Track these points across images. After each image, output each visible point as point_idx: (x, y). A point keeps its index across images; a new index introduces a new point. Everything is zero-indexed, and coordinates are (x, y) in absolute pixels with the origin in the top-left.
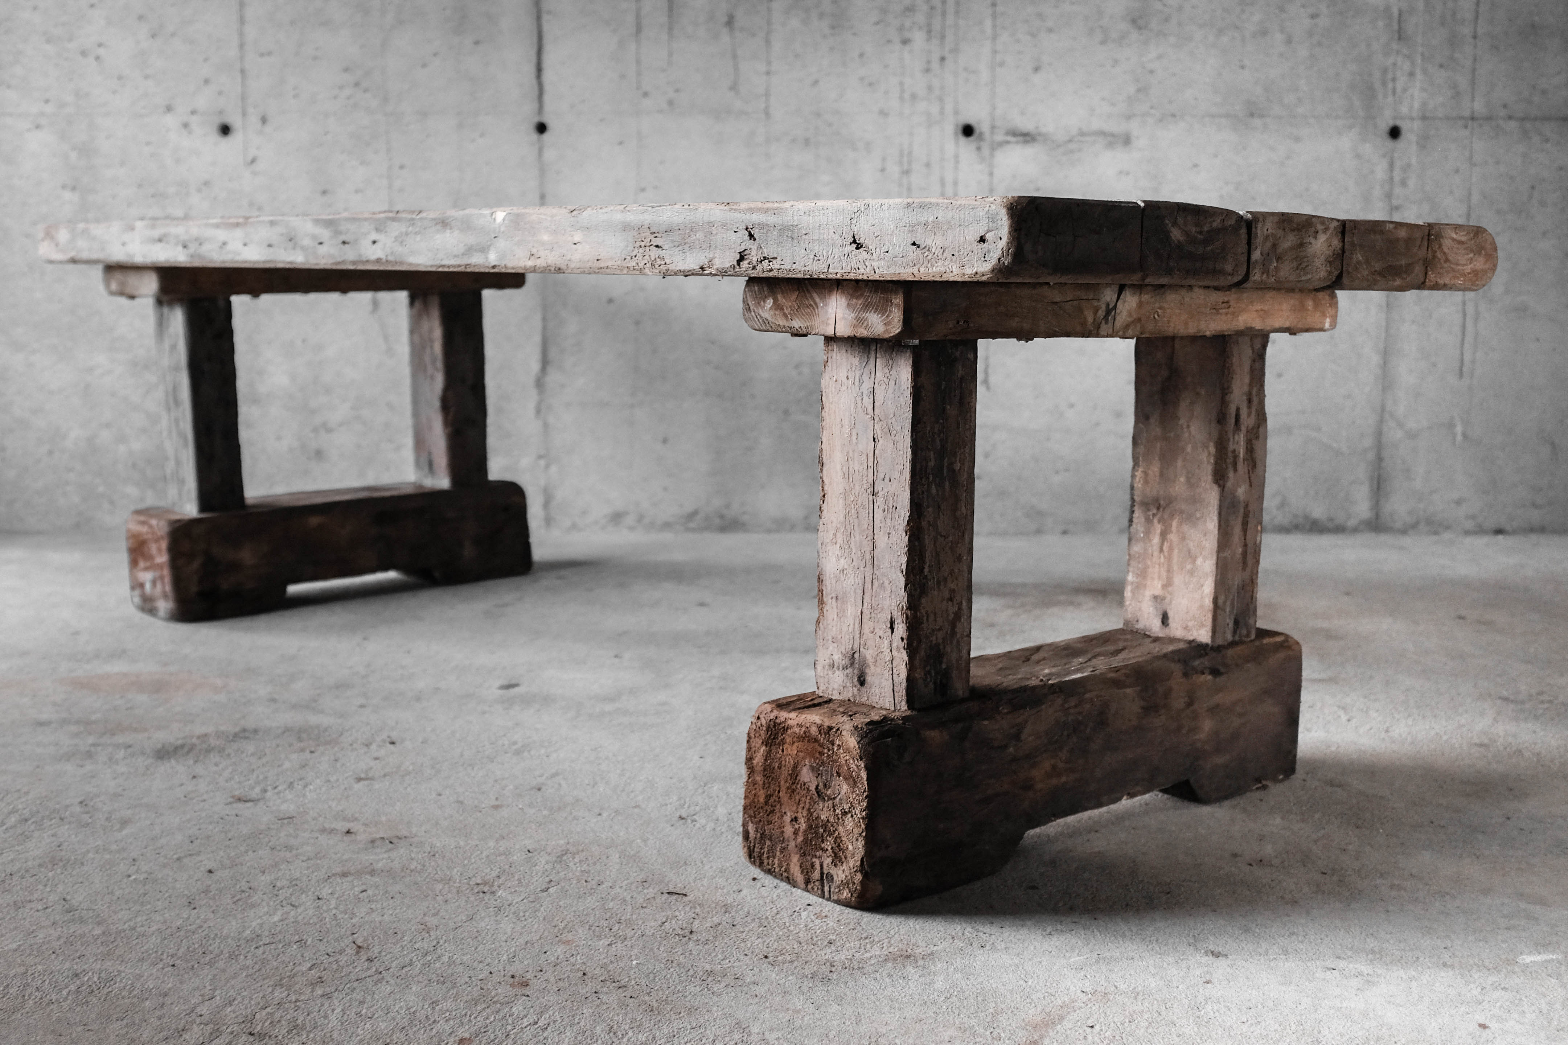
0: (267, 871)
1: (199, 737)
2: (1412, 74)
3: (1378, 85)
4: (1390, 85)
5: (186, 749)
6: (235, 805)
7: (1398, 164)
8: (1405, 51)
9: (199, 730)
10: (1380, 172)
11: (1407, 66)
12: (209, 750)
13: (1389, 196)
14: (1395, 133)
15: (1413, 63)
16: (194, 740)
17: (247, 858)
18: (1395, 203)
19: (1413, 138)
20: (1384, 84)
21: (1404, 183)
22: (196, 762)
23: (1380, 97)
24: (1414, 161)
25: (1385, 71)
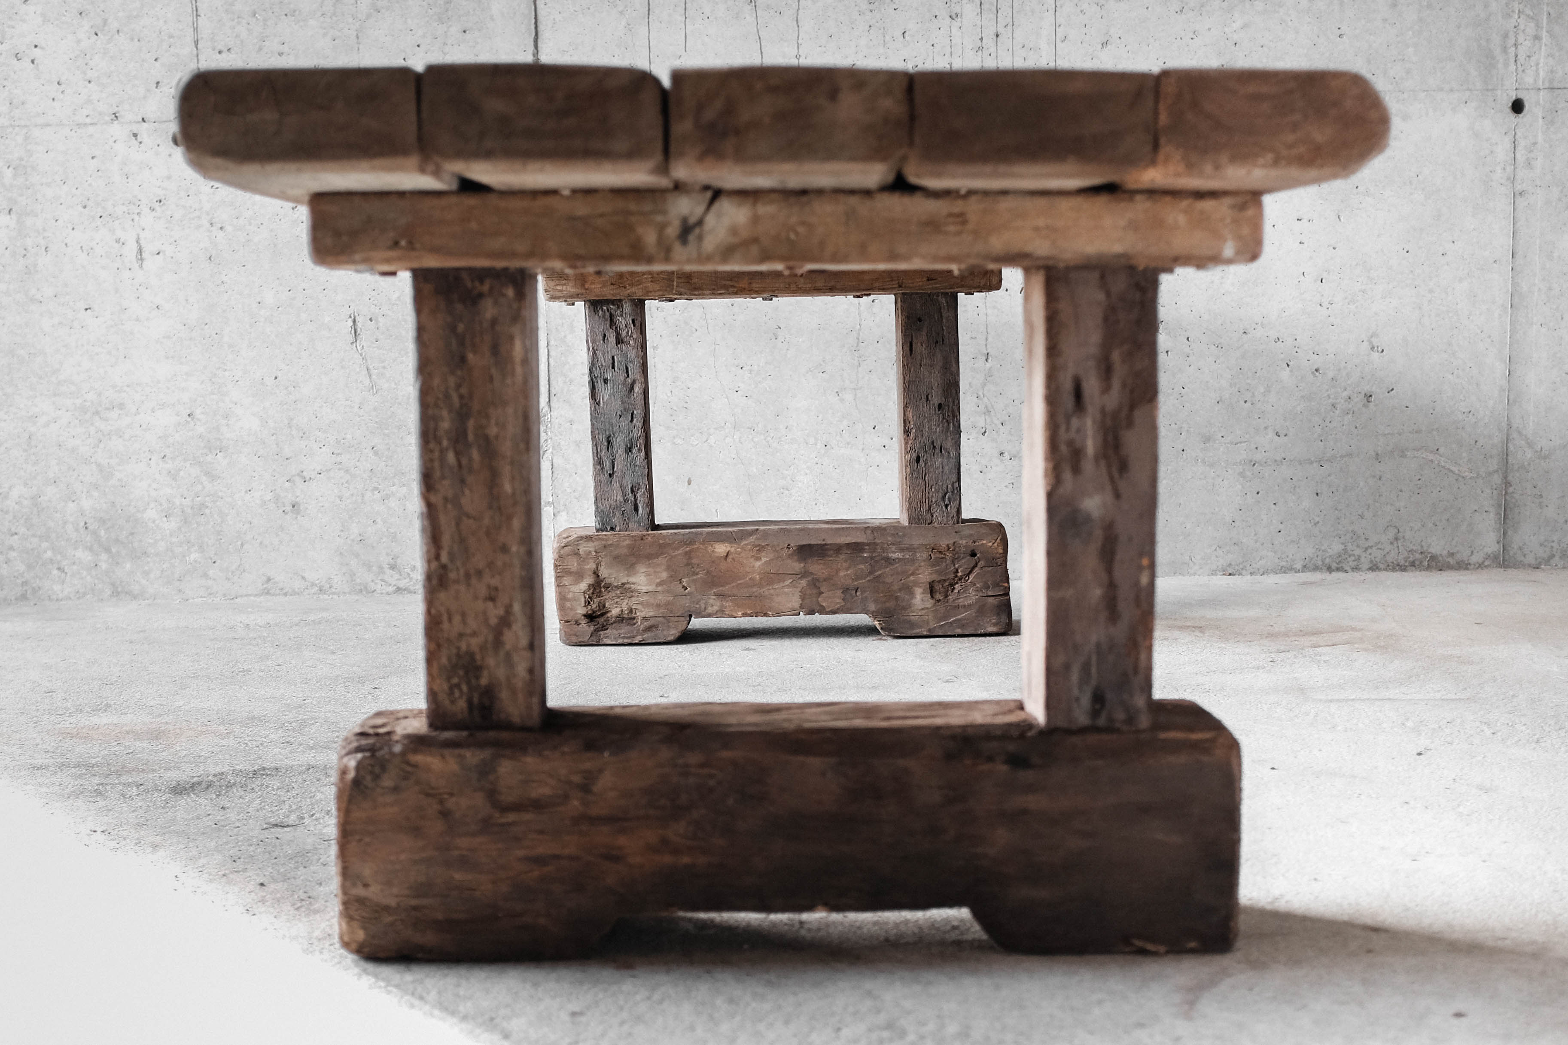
0: (323, 883)
1: (215, 775)
2: (1537, 38)
3: (1497, 51)
4: (1512, 50)
5: (204, 785)
6: (272, 830)
7: (1522, 143)
8: (1528, 11)
9: (213, 769)
10: (1502, 150)
11: (1531, 29)
12: (230, 786)
13: (1513, 180)
14: (1517, 107)
15: (1538, 26)
16: (210, 778)
17: (299, 873)
18: (1519, 188)
19: (1539, 112)
20: (1505, 50)
21: (1529, 164)
22: (218, 796)
23: (1500, 66)
24: (1540, 139)
25: (1506, 36)
